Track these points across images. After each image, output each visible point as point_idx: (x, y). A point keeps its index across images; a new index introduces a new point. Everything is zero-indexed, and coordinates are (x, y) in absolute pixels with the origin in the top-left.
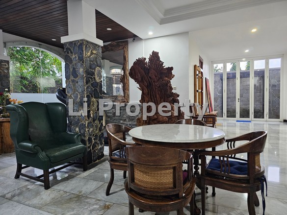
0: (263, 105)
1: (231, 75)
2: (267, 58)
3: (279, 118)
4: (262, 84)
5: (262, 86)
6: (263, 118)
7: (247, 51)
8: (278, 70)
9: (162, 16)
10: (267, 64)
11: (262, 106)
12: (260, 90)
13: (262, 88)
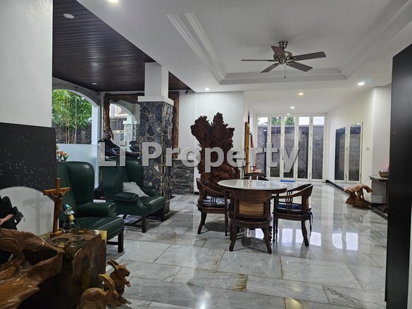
0: (307, 164)
1: (275, 130)
2: (311, 116)
3: (322, 178)
4: (305, 141)
5: (306, 144)
6: (307, 178)
7: (292, 108)
8: (321, 127)
9: (223, 78)
10: (311, 121)
11: (305, 165)
12: (303, 147)
13: (306, 145)
